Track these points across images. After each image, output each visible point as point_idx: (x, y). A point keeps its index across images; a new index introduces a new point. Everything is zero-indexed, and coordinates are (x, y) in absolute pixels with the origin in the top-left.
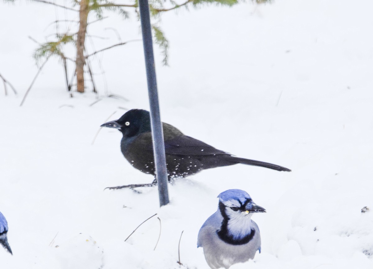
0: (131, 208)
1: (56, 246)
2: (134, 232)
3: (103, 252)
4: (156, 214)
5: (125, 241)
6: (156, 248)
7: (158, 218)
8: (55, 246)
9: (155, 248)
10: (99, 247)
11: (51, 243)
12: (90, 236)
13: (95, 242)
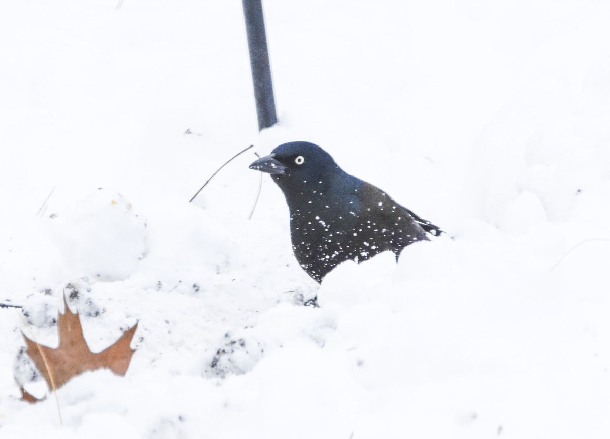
0: (199, 135)
1: (52, 216)
2: (207, 182)
3: (146, 225)
4: (251, 146)
5: (191, 201)
6: (253, 215)
7: (255, 153)
8: (50, 215)
9: (252, 213)
10: (137, 216)
11: (41, 209)
12: (120, 194)
13: (129, 206)
